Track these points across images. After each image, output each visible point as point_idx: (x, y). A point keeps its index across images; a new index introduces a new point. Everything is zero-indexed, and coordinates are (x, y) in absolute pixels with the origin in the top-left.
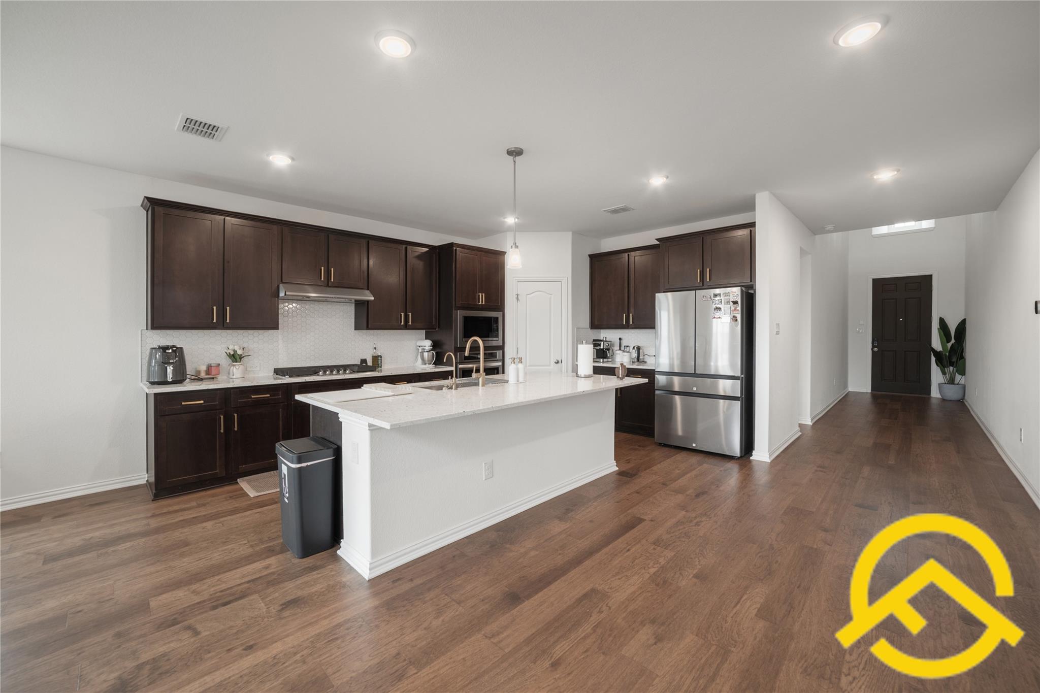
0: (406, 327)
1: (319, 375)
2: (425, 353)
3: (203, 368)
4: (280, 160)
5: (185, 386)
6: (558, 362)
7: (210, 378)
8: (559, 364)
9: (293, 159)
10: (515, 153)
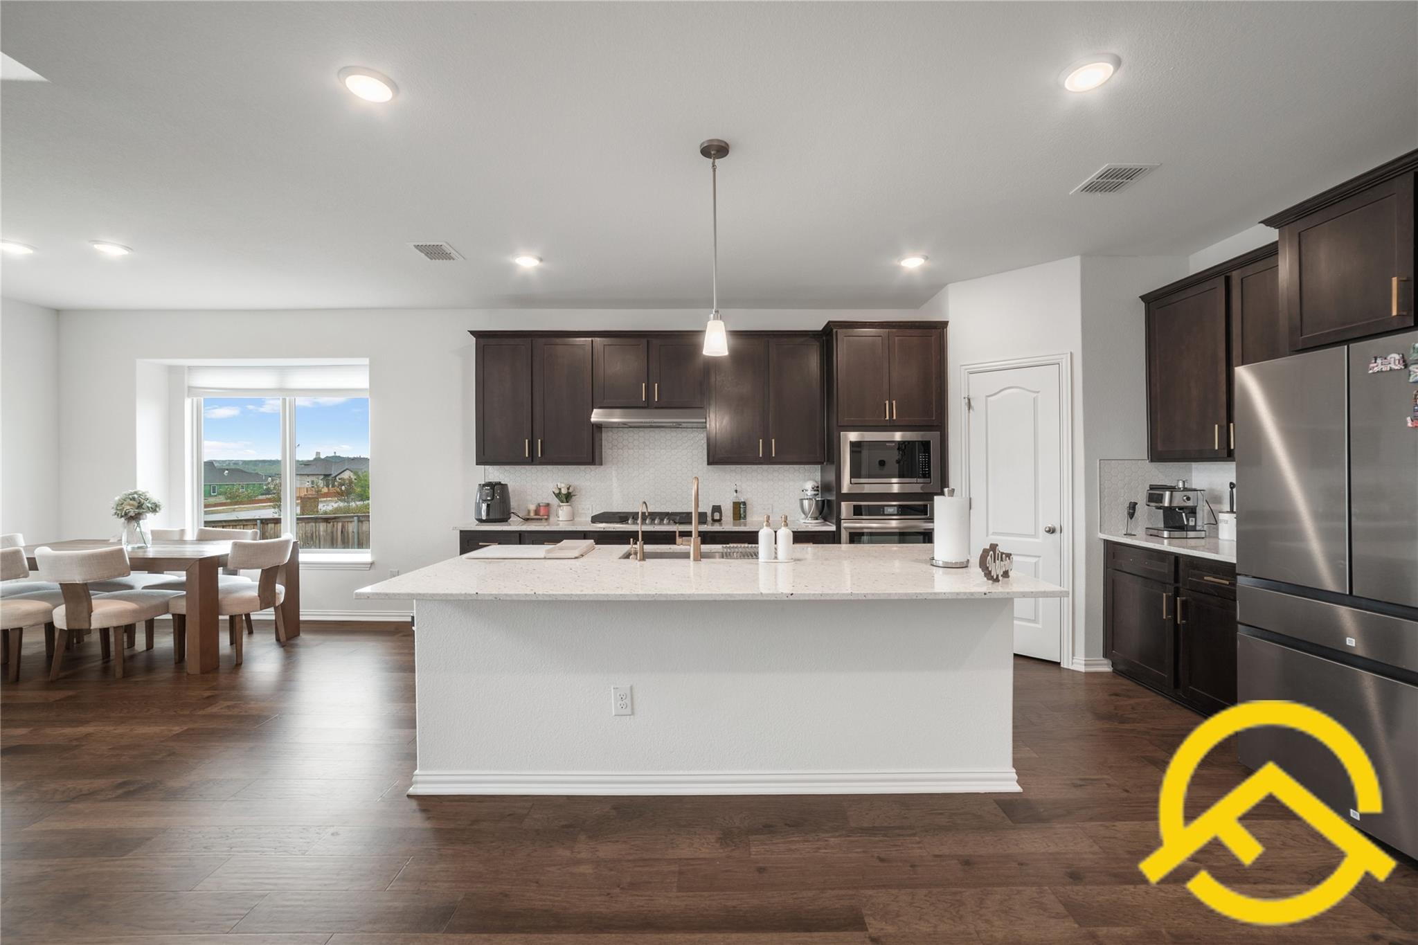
0: (768, 460)
1: (628, 523)
2: (804, 501)
3: (532, 507)
4: (527, 262)
5: (510, 525)
6: (1051, 531)
7: (538, 519)
8: (1057, 535)
9: (541, 260)
10: (716, 150)
